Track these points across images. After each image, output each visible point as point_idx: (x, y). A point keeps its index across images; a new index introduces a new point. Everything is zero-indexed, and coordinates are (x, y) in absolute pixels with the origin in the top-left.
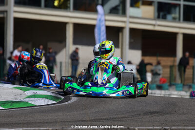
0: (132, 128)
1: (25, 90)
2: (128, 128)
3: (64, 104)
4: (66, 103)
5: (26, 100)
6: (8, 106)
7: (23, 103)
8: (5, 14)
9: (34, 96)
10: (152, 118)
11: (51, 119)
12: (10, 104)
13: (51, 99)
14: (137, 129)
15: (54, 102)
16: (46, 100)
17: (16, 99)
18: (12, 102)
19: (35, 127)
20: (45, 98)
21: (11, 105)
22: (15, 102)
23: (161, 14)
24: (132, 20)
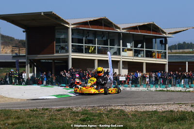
1: (68, 89)
7: (66, 95)
18: (62, 95)
24: (123, 57)
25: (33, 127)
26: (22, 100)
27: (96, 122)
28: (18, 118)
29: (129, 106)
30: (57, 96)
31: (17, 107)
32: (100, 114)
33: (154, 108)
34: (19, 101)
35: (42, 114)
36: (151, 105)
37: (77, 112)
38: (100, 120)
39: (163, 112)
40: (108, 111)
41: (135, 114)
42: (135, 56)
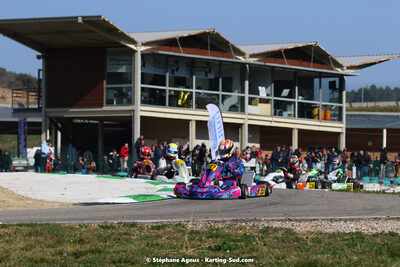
1: (156, 184)
5: (158, 193)
6: (141, 200)
7: (154, 197)
8: (133, 112)
9: (165, 190)
12: (143, 197)
17: (148, 193)
18: (145, 195)
21: (144, 199)
23: (278, 111)
24: (250, 117)
25: (120, 261)
26: (62, 204)
27: (243, 253)
28: (81, 241)
29: (296, 221)
30: (135, 197)
31: (64, 220)
32: (247, 238)
33: (352, 227)
34: (57, 206)
35: (126, 234)
36: (340, 220)
37: (198, 233)
38: (252, 250)
39: (374, 235)
40: (261, 231)
41: (319, 239)
42: (275, 114)
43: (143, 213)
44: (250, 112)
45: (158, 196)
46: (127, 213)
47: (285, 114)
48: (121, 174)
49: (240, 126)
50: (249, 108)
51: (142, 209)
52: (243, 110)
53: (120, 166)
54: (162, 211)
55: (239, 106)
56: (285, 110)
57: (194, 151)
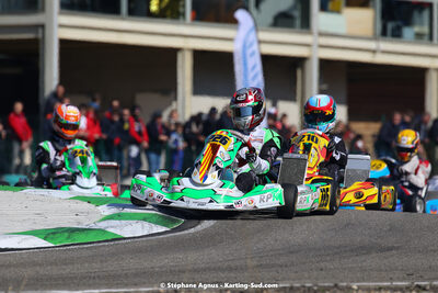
0: (345, 284)
2: (336, 285)
3: (186, 232)
4: (192, 230)
5: (103, 225)
6: (62, 240)
7: (93, 233)
8: (40, 31)
9: (119, 216)
10: (385, 261)
11: (160, 267)
12: (66, 234)
13: (156, 223)
14: (355, 287)
15: (164, 229)
16: (146, 224)
17: (79, 223)
19: (126, 286)
20: (145, 220)
21: (68, 238)
22: (78, 230)
23: (390, 26)
24: (324, 41)
42: (384, 33)
43: (67, 270)
44: (324, 29)
45: (103, 231)
46: (29, 272)
47: (408, 32)
48: (15, 178)
49: (298, 62)
50: (321, 20)
51: (65, 262)
52: (306, 24)
53: (10, 159)
54: (112, 266)
55: (297, 14)
56: (408, 22)
57: (187, 125)
